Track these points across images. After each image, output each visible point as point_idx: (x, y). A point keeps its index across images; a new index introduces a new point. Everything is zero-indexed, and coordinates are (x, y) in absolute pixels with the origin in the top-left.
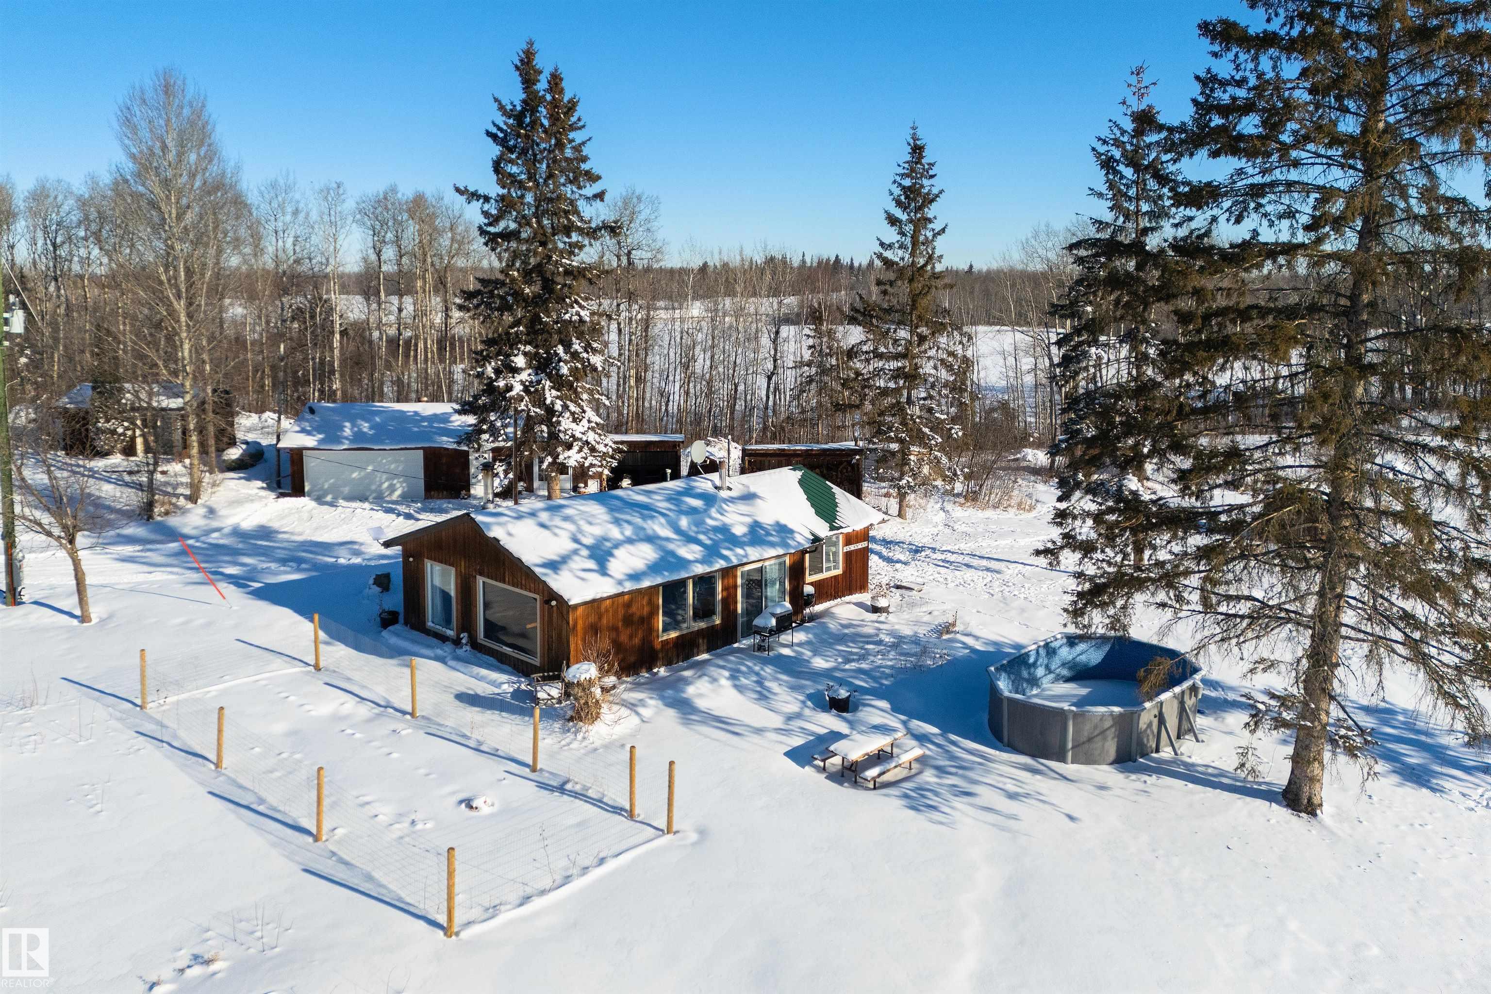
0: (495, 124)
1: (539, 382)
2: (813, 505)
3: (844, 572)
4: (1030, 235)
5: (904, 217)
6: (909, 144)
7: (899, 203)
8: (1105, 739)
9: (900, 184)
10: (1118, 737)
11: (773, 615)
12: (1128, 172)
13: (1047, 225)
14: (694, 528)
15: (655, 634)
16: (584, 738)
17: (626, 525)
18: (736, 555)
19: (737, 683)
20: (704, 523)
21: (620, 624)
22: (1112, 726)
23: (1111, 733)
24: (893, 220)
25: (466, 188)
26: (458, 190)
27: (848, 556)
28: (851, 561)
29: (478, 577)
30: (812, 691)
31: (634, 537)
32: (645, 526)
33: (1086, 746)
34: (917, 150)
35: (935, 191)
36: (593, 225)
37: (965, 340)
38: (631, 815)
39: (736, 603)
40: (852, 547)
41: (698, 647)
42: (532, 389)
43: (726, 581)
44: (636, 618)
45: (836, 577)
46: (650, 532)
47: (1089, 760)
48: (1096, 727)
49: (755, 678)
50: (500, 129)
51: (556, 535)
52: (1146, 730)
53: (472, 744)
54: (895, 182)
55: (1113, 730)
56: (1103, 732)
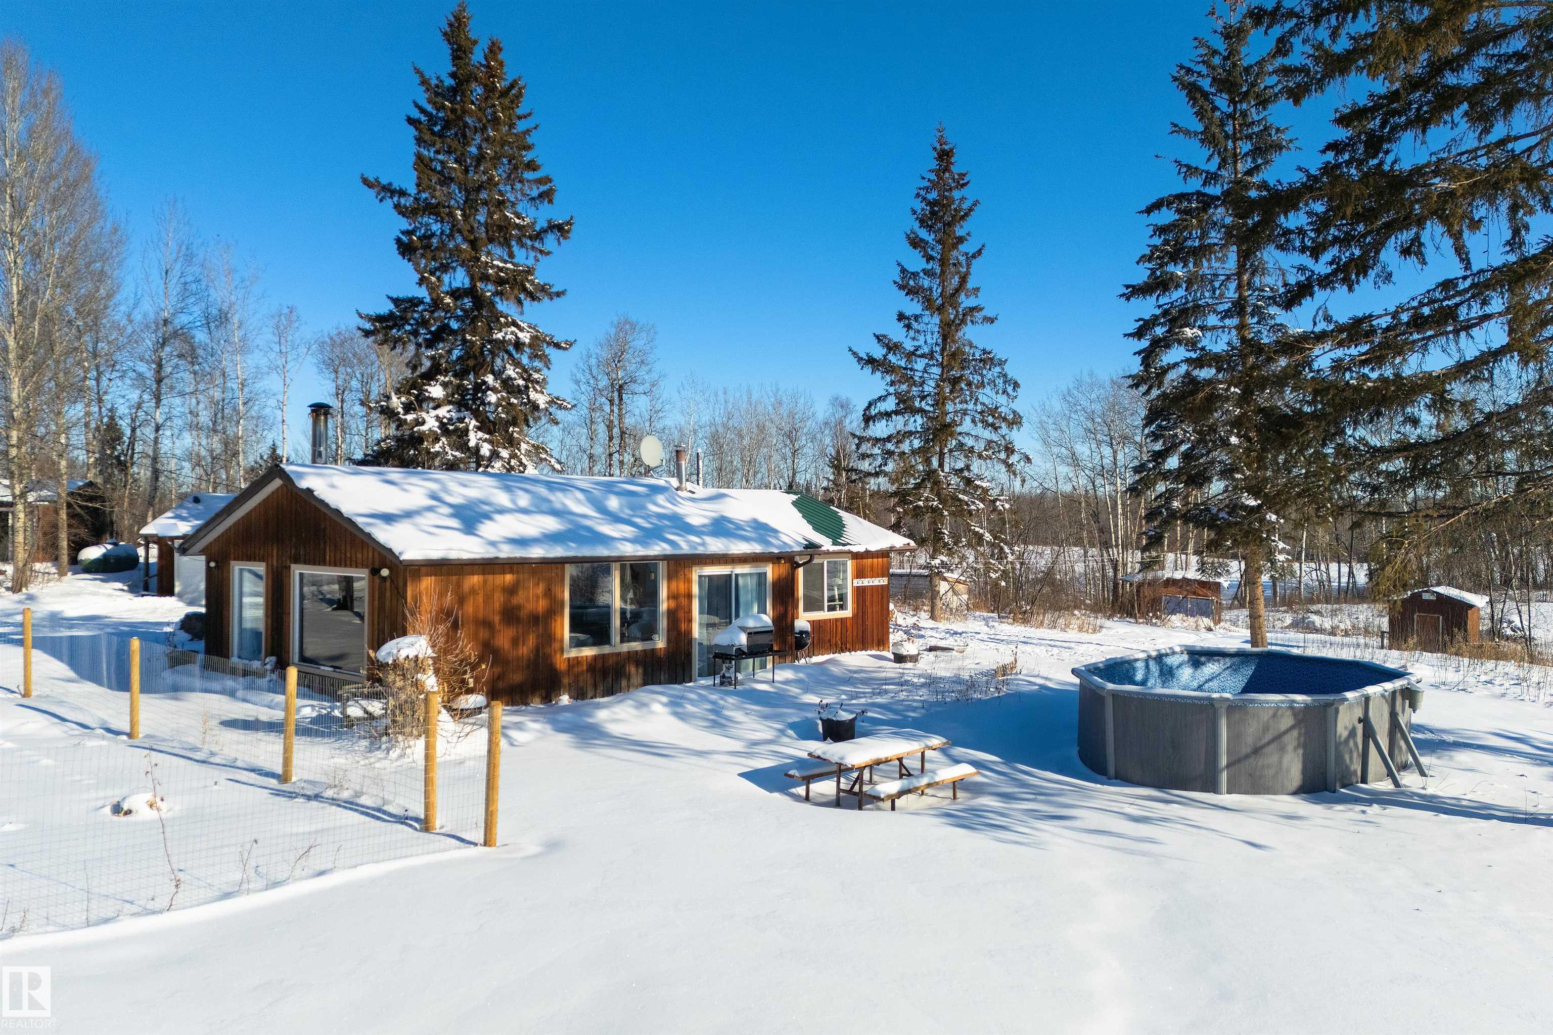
0: (417, 106)
1: (461, 420)
2: (809, 522)
3: (855, 616)
4: (1071, 386)
5: (929, 237)
6: (935, 149)
7: (922, 222)
8: (1282, 749)
9: (924, 199)
10: (1305, 746)
11: (743, 629)
12: (1222, 102)
13: (1091, 374)
14: (628, 511)
15: (556, 645)
16: (402, 756)
17: (521, 493)
18: (688, 542)
19: (680, 710)
20: (644, 507)
21: (497, 619)
22: (1292, 728)
23: (1291, 740)
24: (916, 243)
25: (377, 180)
26: (366, 181)
27: (860, 592)
28: (864, 601)
29: (293, 566)
30: (796, 720)
31: (533, 509)
32: (552, 497)
33: (1252, 760)
34: (945, 156)
35: (966, 206)
36: (538, 228)
37: (1010, 389)
38: (425, 825)
39: (690, 621)
40: (866, 582)
41: (629, 678)
42: (451, 428)
43: (674, 585)
44: (523, 614)
45: (843, 620)
46: (558, 506)
47: (1256, 786)
48: (1266, 729)
49: (709, 707)
50: (422, 111)
51: (405, 490)
52: (1347, 741)
53: (198, 756)
54: (918, 195)
55: (1295, 733)
56: (1279, 737)
